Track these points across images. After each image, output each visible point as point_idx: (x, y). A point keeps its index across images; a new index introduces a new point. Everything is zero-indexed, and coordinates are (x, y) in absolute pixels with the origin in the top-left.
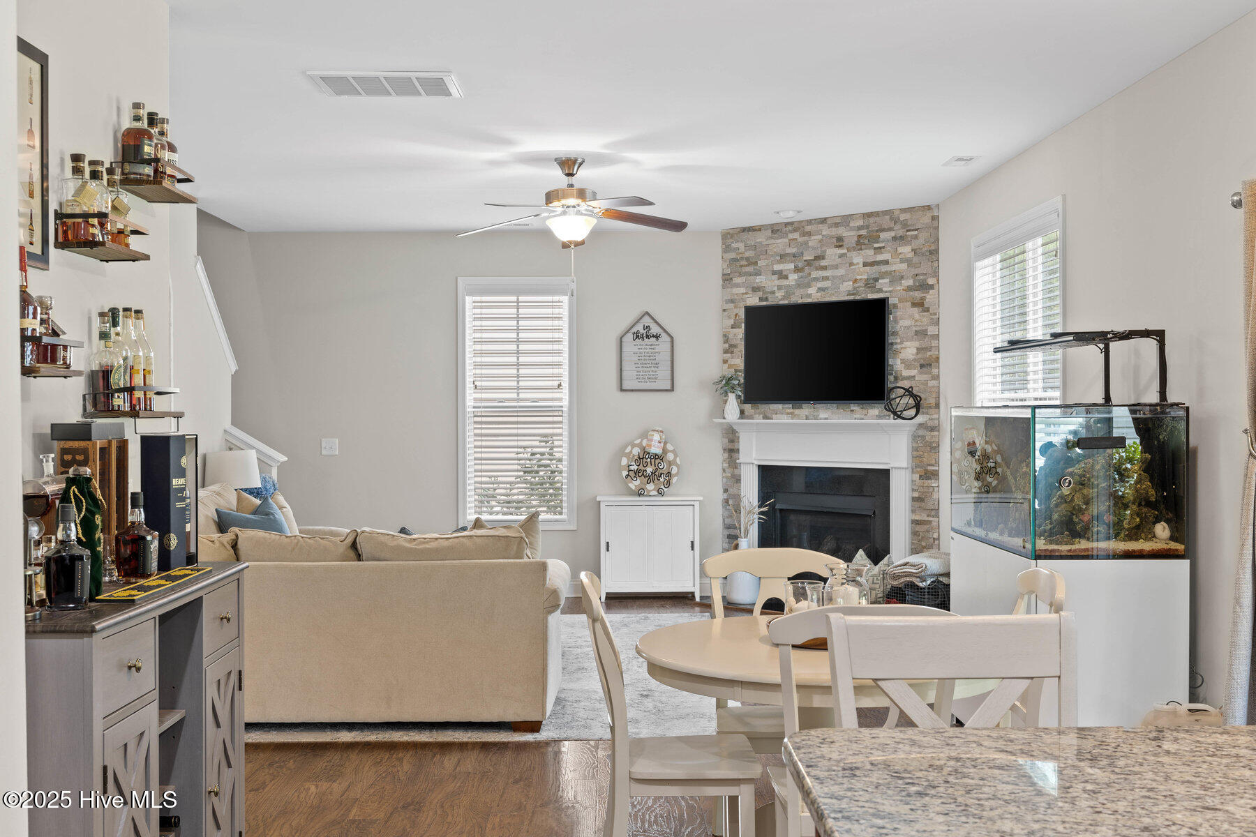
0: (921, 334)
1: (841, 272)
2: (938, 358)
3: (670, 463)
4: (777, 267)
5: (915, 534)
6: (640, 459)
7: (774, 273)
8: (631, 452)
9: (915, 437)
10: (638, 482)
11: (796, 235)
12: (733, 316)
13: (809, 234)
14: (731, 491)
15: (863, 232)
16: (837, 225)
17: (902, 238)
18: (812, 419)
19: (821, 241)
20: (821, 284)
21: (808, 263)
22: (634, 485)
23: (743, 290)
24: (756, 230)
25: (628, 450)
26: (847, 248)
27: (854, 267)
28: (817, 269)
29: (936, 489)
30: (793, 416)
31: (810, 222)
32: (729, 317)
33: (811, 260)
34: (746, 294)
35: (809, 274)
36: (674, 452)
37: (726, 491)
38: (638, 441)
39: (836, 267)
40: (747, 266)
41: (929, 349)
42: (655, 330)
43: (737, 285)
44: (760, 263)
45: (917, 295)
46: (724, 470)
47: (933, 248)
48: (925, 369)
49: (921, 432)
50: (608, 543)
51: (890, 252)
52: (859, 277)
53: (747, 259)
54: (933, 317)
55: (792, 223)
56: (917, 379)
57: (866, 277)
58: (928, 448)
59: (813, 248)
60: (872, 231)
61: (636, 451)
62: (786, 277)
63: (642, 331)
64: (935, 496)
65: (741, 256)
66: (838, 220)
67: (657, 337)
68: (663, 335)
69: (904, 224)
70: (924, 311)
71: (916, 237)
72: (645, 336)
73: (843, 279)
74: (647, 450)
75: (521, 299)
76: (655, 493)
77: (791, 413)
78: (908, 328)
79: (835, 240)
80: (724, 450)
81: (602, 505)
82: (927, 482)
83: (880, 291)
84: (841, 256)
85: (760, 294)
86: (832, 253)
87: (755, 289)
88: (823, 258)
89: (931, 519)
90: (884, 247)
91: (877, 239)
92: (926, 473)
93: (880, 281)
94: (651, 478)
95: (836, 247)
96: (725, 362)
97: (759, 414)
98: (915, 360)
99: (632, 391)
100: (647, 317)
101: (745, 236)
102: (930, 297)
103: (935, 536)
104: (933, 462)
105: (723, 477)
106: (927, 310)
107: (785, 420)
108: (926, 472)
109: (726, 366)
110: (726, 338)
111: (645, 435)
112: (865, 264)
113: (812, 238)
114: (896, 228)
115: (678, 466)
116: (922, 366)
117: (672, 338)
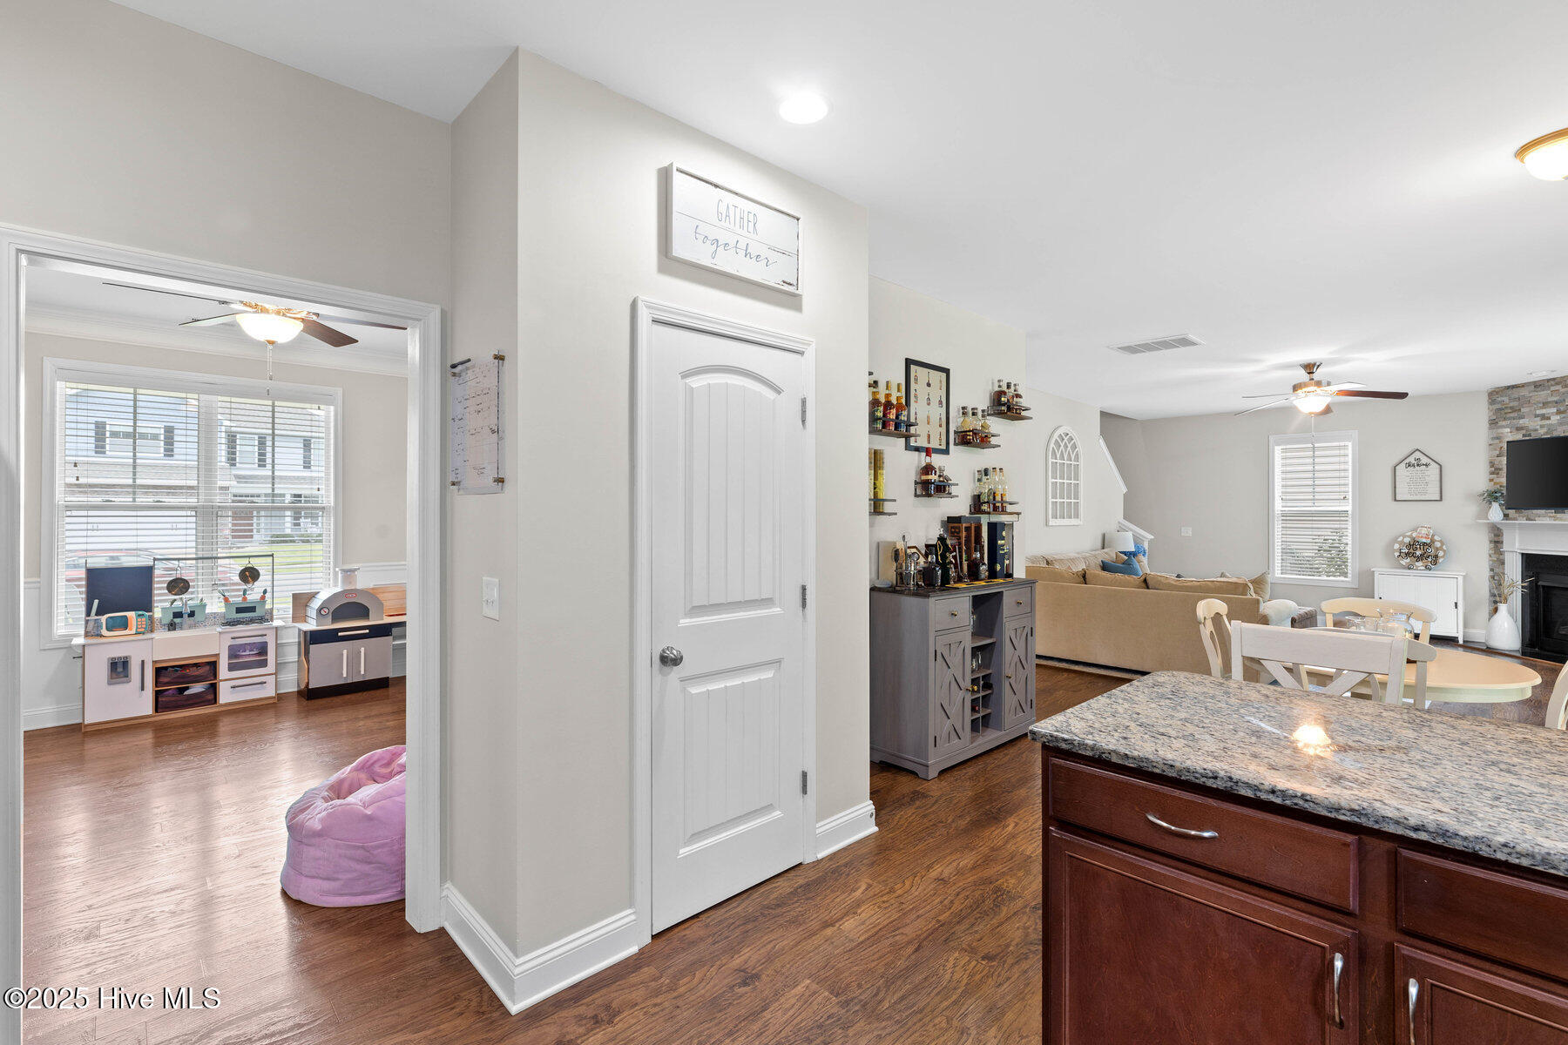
3: (1437, 549)
4: (1539, 412)
6: (1410, 546)
7: (1536, 416)
8: (1403, 541)
10: (1408, 560)
11: (1557, 388)
12: (1496, 449)
14: (1496, 570)
22: (1405, 562)
23: (1507, 430)
24: (1519, 387)
25: (1400, 539)
30: (1557, 519)
32: (1493, 450)
34: (1510, 432)
36: (1441, 541)
37: (1491, 570)
38: (1409, 534)
40: (1511, 413)
42: (1424, 460)
43: (1503, 427)
44: (1523, 410)
46: (1490, 556)
53: (1511, 408)
55: (1554, 379)
61: (1407, 540)
62: (1549, 419)
63: (1413, 462)
65: (1506, 406)
67: (1427, 465)
68: (1433, 464)
72: (1416, 465)
74: (1416, 539)
75: (1316, 445)
76: (1423, 568)
80: (1490, 541)
81: (1376, 575)
87: (1519, 429)
94: (1419, 559)
96: (1489, 480)
99: (1405, 501)
100: (1418, 453)
101: (1510, 392)
105: (1489, 560)
107: (1548, 521)
109: (1490, 483)
110: (1490, 465)
111: (1415, 530)
115: (1444, 551)
117: (1441, 466)
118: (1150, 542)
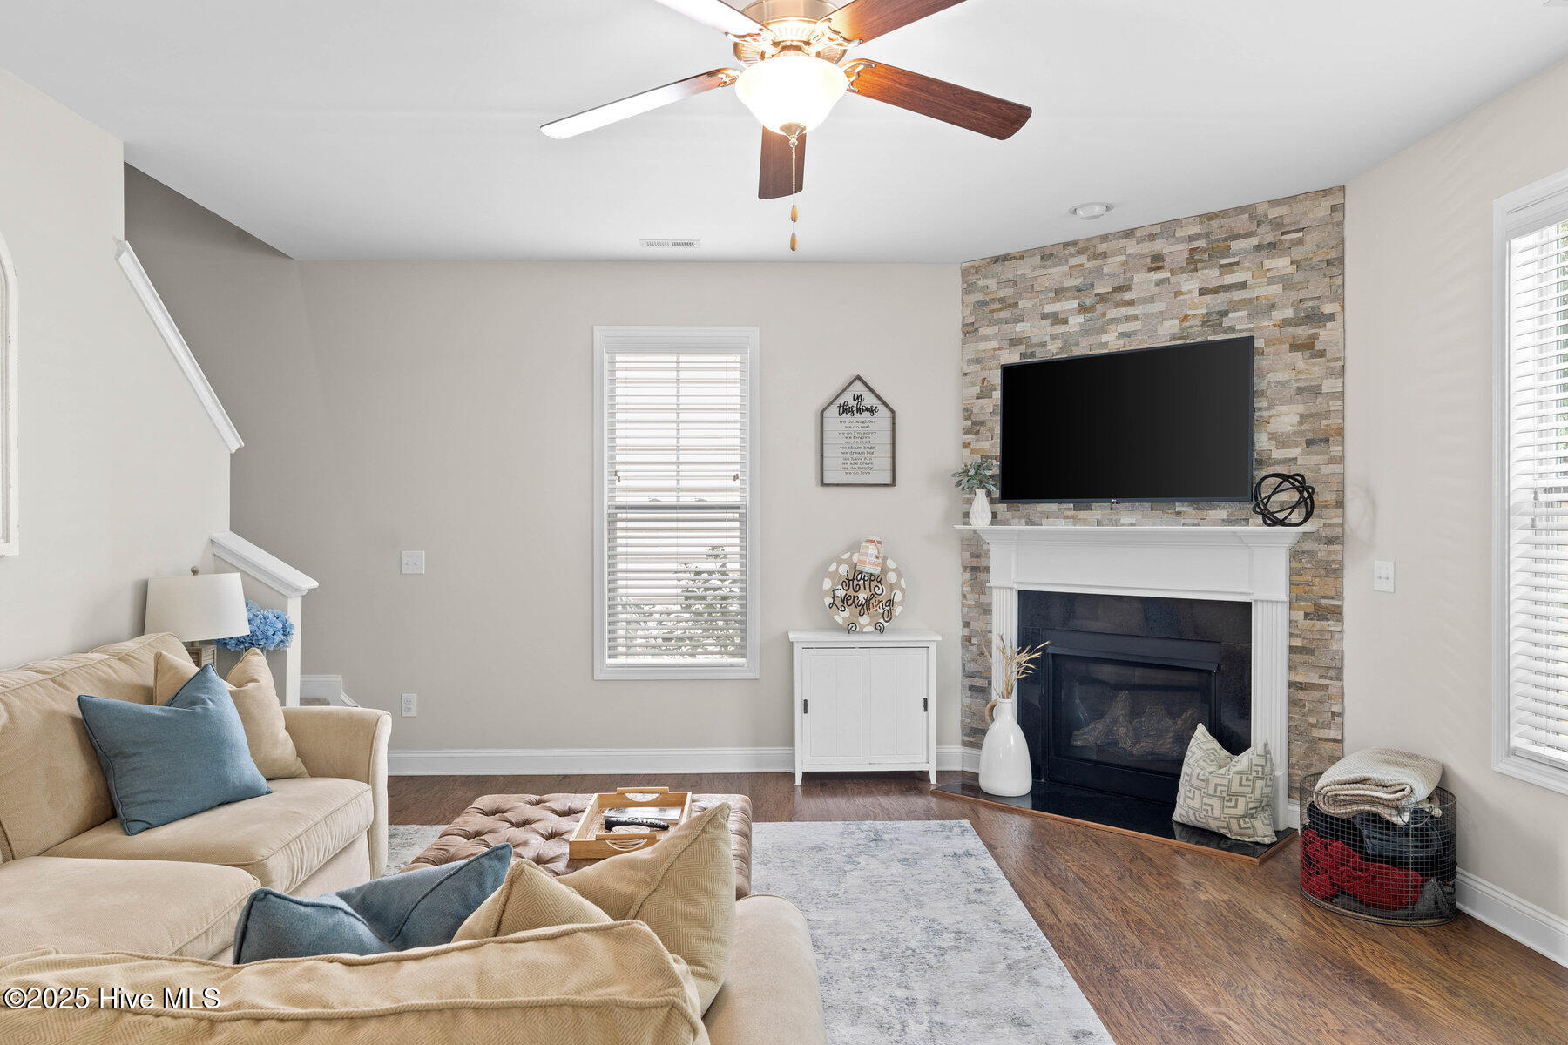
0: (1309, 392)
1: (1160, 306)
2: (1342, 429)
3: (892, 587)
4: (1049, 308)
5: (1293, 703)
6: (849, 581)
7: (1044, 316)
8: (837, 571)
9: (1295, 555)
10: (846, 614)
11: (1082, 259)
12: (979, 383)
13: (1104, 255)
14: (974, 625)
15: (1197, 244)
16: (1152, 237)
17: (1272, 246)
18: (1108, 525)
19: (1125, 264)
20: (1123, 328)
21: (1102, 298)
22: (841, 617)
23: (995, 345)
24: (1015, 258)
25: (833, 568)
26: (1171, 270)
27: (1182, 297)
28: (1117, 305)
29: (1337, 636)
30: (1076, 520)
31: (1105, 238)
32: (973, 384)
33: (1108, 293)
34: (999, 349)
35: (1104, 314)
36: (896, 570)
37: (967, 624)
38: (846, 556)
39: (1151, 300)
40: (1000, 310)
41: (1327, 414)
42: (869, 400)
43: (986, 338)
44: (1022, 304)
45: (1302, 332)
46: (964, 597)
47: (1333, 255)
48: (1315, 448)
49: (1308, 546)
50: (806, 701)
51: (1248, 269)
52: (1191, 312)
53: (1002, 300)
54: (1332, 364)
55: (1075, 243)
56: (1299, 462)
57: (1205, 311)
58: (1323, 572)
59: (1111, 275)
60: (1217, 240)
61: (844, 570)
62: (1065, 321)
63: (851, 403)
64: (1335, 646)
65: (992, 296)
66: (1157, 230)
67: (872, 411)
68: (881, 408)
69: (1277, 224)
70: (1313, 356)
71: (1300, 242)
72: (855, 409)
73: (1162, 316)
74: (858, 568)
75: (682, 358)
76: (873, 629)
77: (1072, 517)
78: (1284, 384)
79: (1148, 260)
80: (965, 568)
81: (797, 649)
82: (1319, 625)
83: (1232, 329)
84: (1159, 283)
85: (1022, 348)
86: (1144, 281)
87: (1014, 342)
88: (1128, 288)
89: (1327, 682)
90: (1237, 263)
91: (1226, 252)
92: (1316, 610)
93: (1231, 315)
94: (864, 608)
95: (1151, 270)
96: (966, 445)
97: (1020, 518)
98: (1295, 433)
99: (838, 485)
100: (858, 383)
101: (998, 268)
102: (1326, 334)
103: (1335, 709)
104: (1333, 593)
105: (963, 606)
106: (1322, 354)
107: (1061, 526)
108: (1318, 607)
109: (968, 451)
110: (967, 413)
111: (855, 547)
112: (1202, 292)
113: (1110, 260)
114: (1259, 231)
115: (903, 591)
116: (1309, 443)
117: (893, 412)
118: (309, 598)
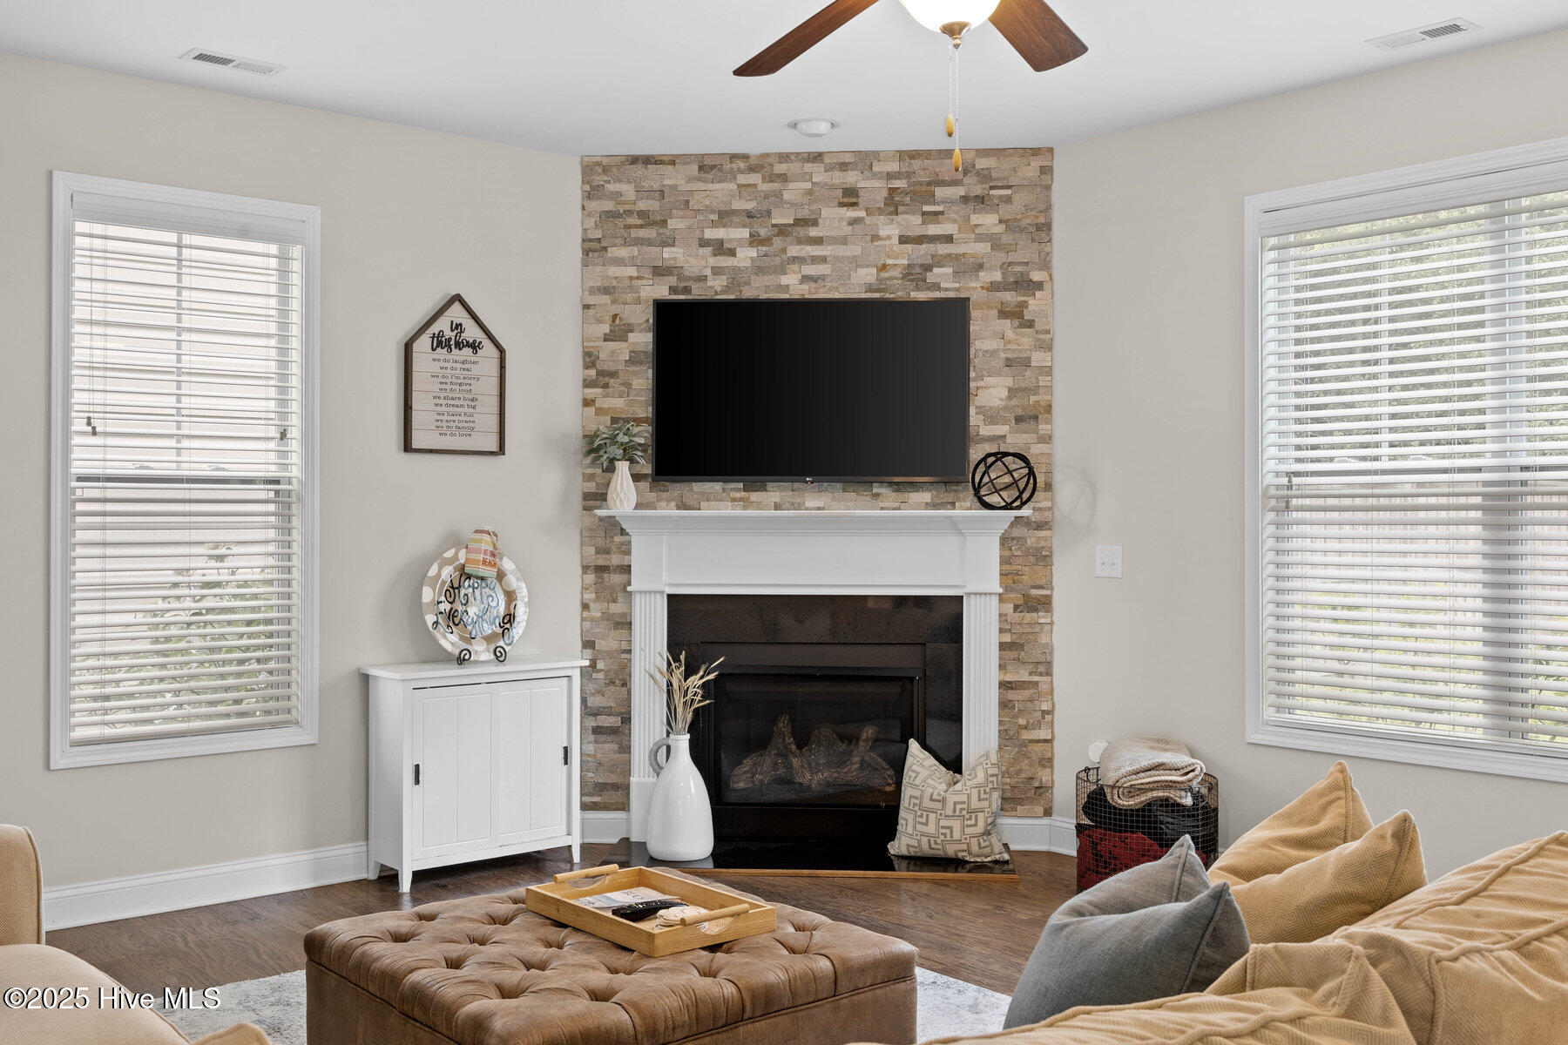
0: (1016, 364)
1: (854, 250)
2: (1050, 406)
4: (710, 234)
5: (1004, 705)
6: (454, 590)
7: (704, 243)
8: (439, 575)
9: (1004, 540)
10: (455, 637)
11: (754, 178)
12: (608, 319)
13: (784, 178)
14: (601, 645)
15: (897, 184)
16: (844, 167)
17: (980, 199)
18: (789, 510)
19: (810, 193)
20: (809, 270)
21: (782, 230)
22: (449, 642)
23: (632, 271)
24: (662, 162)
25: (433, 571)
26: (867, 210)
27: (880, 243)
28: (800, 242)
29: (1047, 628)
30: (747, 504)
31: (785, 157)
32: (600, 321)
33: (790, 225)
34: (638, 278)
35: (784, 250)
37: (588, 644)
38: (449, 554)
39: (844, 241)
40: (641, 226)
41: (1035, 390)
42: (472, 332)
43: (619, 262)
44: (672, 224)
45: (1010, 297)
46: (585, 607)
47: (1042, 220)
48: (1024, 425)
49: (1017, 532)
50: (416, 767)
51: (955, 221)
52: (889, 262)
53: (642, 214)
54: (1042, 336)
55: (745, 157)
56: (1009, 440)
57: (906, 262)
58: (1032, 559)
59: (793, 204)
60: (921, 183)
61: (446, 574)
62: (732, 253)
64: (1044, 640)
65: (627, 207)
66: (848, 158)
67: (475, 346)
68: (487, 343)
69: (985, 176)
70: (1022, 326)
71: (1008, 199)
72: (452, 342)
73: (856, 262)
74: (467, 570)
75: (187, 239)
76: (490, 657)
77: (741, 499)
78: (993, 353)
79: (839, 193)
80: (585, 569)
82: (1029, 617)
83: (936, 287)
84: (854, 222)
85: (673, 280)
86: (834, 218)
87: (659, 271)
88: (815, 223)
89: (1036, 678)
90: (942, 213)
91: (931, 198)
92: (1026, 602)
93: (935, 270)
95: (842, 205)
96: (587, 403)
97: (668, 501)
98: (1006, 408)
99: (431, 451)
100: (457, 306)
101: (638, 171)
102: (1035, 304)
103: (1045, 707)
104: (1043, 582)
105: (583, 619)
106: (1031, 324)
107: (727, 510)
108: (1026, 597)
109: (591, 410)
110: (590, 359)
112: (903, 240)
113: (792, 185)
114: (966, 180)
116: (1019, 420)
117: (502, 351)
